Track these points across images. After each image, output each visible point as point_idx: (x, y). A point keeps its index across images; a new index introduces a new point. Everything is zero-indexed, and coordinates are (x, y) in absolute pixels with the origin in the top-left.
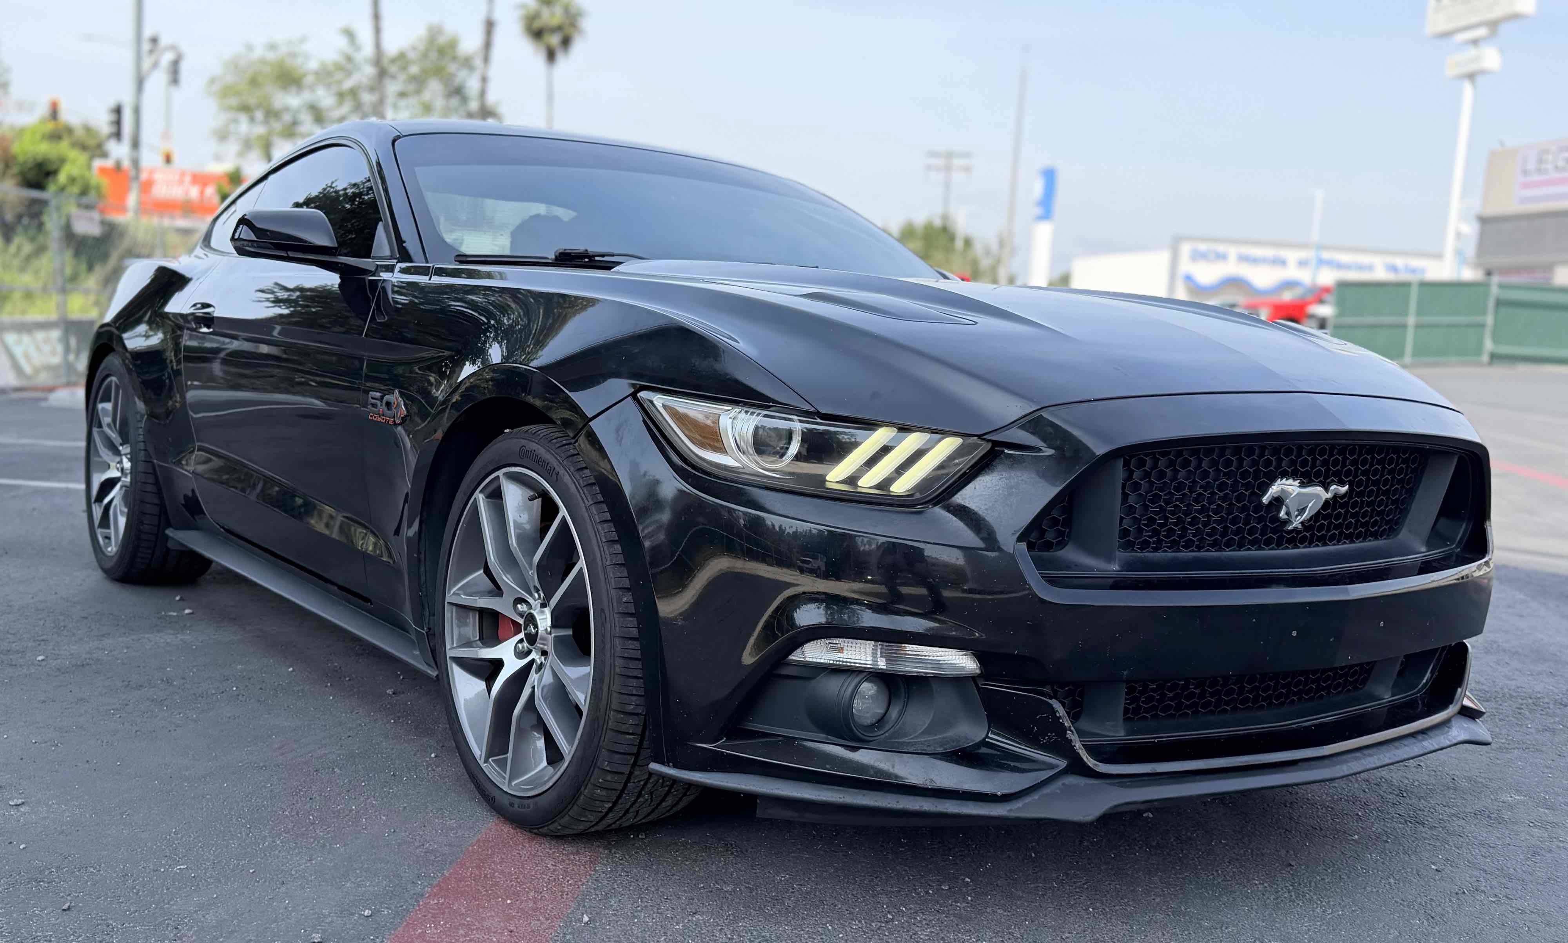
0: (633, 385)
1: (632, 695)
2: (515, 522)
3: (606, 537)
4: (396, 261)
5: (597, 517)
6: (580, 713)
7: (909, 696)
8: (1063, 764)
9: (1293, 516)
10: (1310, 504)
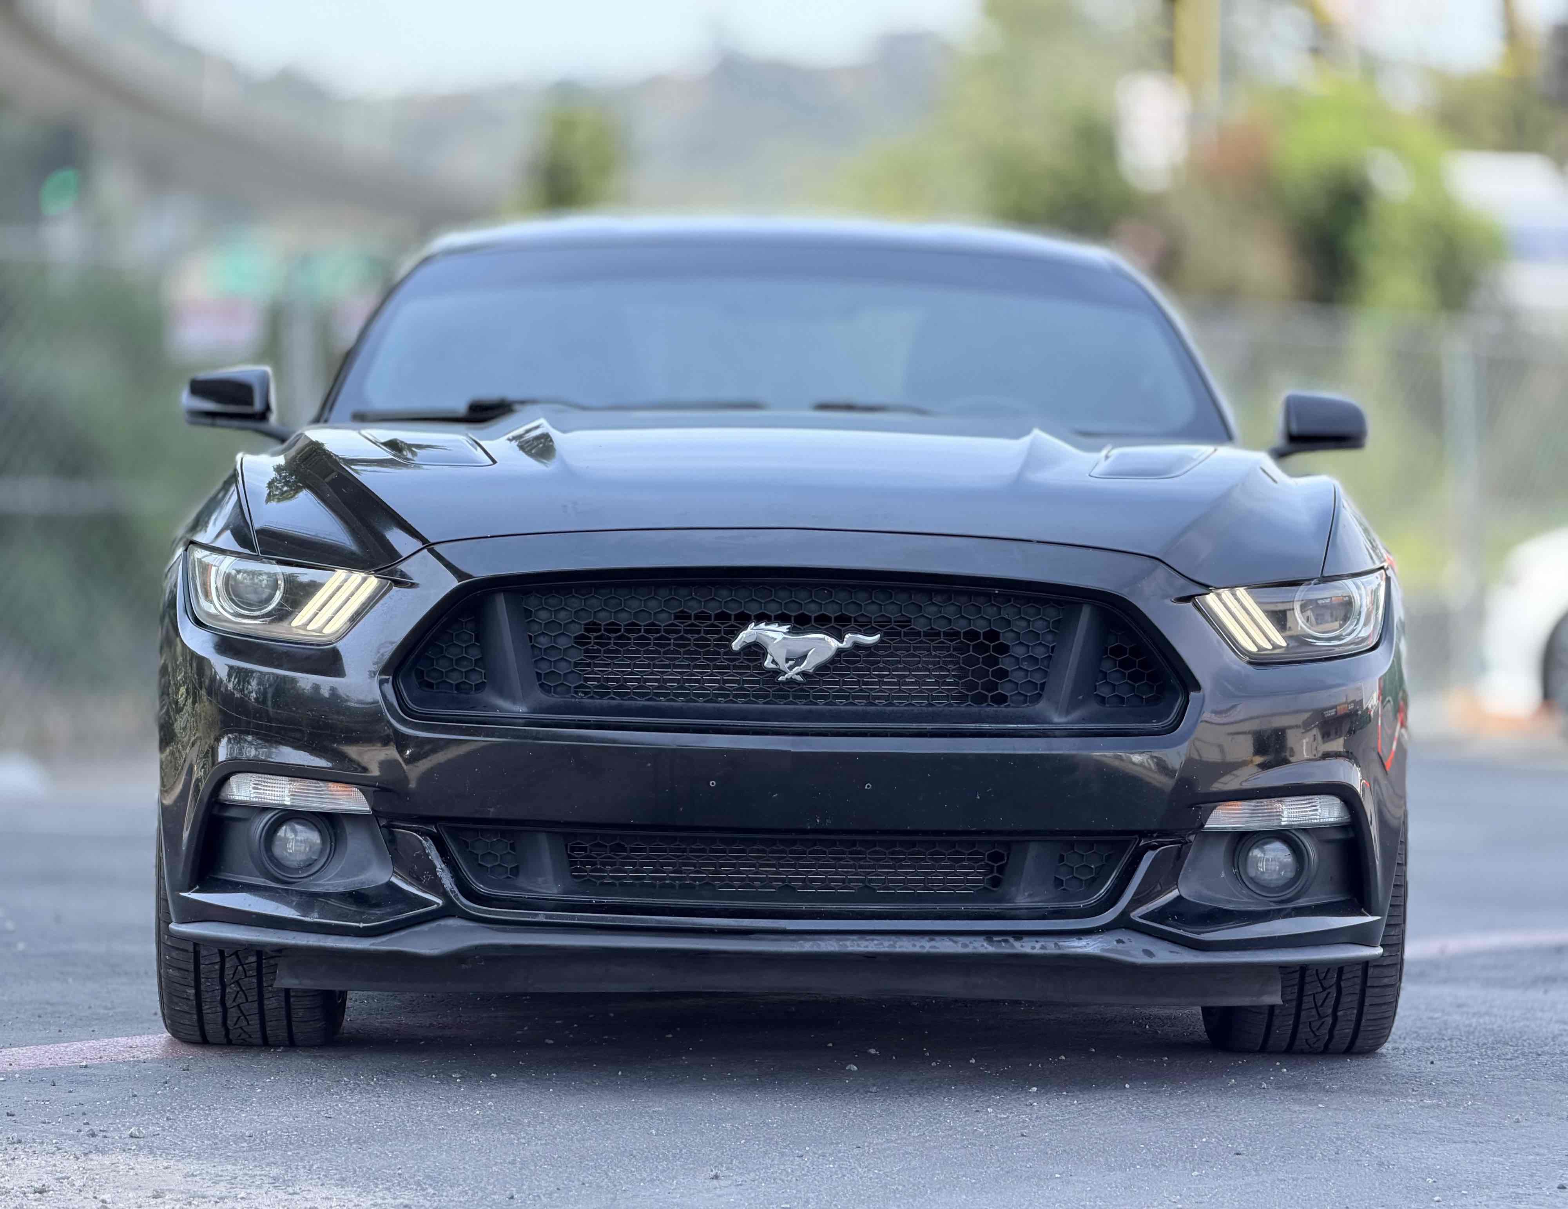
0: (187, 541)
8: (439, 903)
9: (784, 666)
10: (810, 653)
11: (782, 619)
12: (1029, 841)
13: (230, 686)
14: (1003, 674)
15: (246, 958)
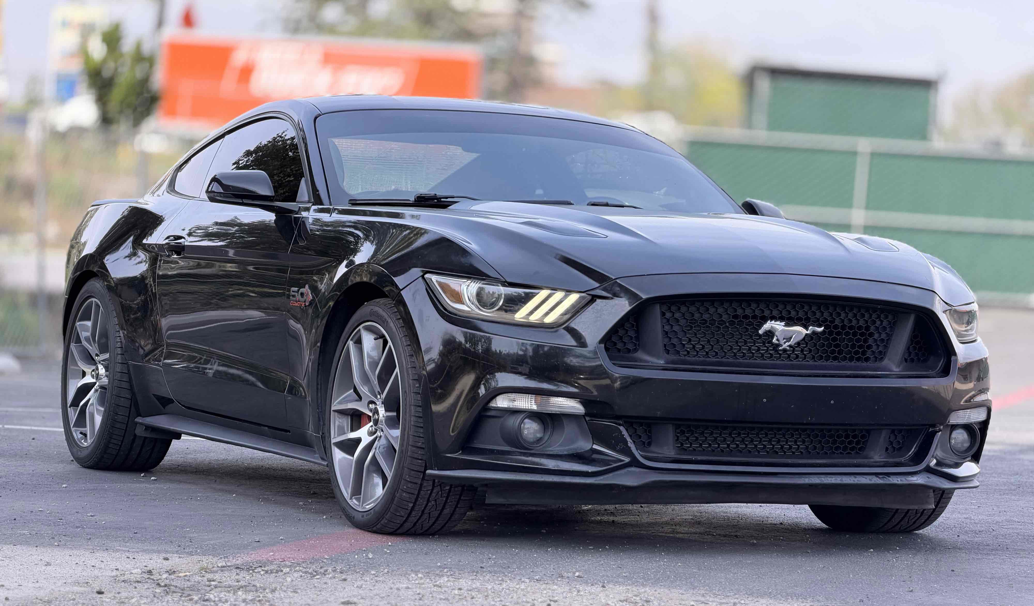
0: (423, 271)
1: (420, 437)
2: (368, 354)
3: (409, 353)
4: (311, 204)
5: (405, 343)
6: (395, 450)
7: (553, 428)
8: (627, 460)
9: (782, 342)
10: (794, 336)
11: (781, 319)
12: (883, 429)
13: (468, 346)
14: (869, 347)
15: (445, 487)
